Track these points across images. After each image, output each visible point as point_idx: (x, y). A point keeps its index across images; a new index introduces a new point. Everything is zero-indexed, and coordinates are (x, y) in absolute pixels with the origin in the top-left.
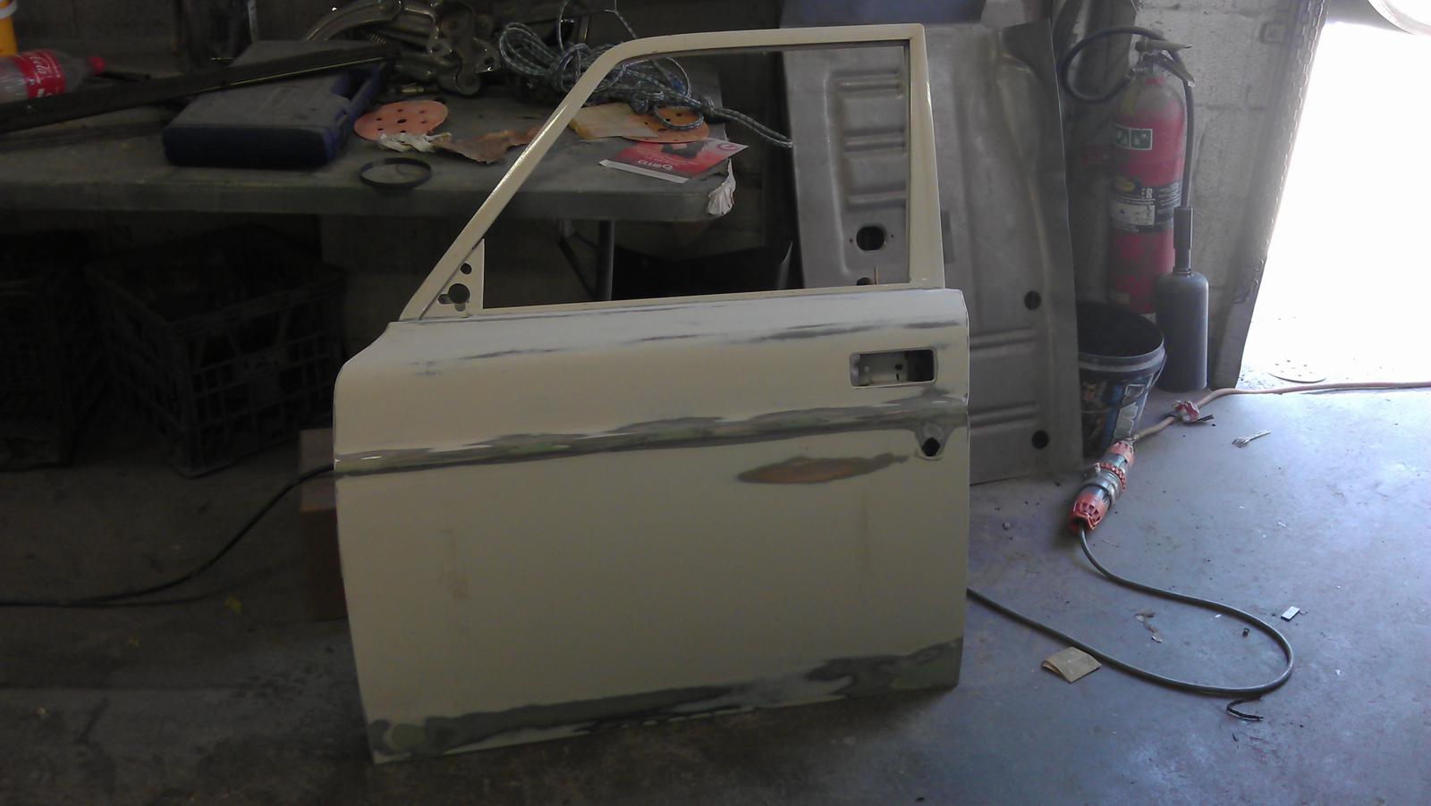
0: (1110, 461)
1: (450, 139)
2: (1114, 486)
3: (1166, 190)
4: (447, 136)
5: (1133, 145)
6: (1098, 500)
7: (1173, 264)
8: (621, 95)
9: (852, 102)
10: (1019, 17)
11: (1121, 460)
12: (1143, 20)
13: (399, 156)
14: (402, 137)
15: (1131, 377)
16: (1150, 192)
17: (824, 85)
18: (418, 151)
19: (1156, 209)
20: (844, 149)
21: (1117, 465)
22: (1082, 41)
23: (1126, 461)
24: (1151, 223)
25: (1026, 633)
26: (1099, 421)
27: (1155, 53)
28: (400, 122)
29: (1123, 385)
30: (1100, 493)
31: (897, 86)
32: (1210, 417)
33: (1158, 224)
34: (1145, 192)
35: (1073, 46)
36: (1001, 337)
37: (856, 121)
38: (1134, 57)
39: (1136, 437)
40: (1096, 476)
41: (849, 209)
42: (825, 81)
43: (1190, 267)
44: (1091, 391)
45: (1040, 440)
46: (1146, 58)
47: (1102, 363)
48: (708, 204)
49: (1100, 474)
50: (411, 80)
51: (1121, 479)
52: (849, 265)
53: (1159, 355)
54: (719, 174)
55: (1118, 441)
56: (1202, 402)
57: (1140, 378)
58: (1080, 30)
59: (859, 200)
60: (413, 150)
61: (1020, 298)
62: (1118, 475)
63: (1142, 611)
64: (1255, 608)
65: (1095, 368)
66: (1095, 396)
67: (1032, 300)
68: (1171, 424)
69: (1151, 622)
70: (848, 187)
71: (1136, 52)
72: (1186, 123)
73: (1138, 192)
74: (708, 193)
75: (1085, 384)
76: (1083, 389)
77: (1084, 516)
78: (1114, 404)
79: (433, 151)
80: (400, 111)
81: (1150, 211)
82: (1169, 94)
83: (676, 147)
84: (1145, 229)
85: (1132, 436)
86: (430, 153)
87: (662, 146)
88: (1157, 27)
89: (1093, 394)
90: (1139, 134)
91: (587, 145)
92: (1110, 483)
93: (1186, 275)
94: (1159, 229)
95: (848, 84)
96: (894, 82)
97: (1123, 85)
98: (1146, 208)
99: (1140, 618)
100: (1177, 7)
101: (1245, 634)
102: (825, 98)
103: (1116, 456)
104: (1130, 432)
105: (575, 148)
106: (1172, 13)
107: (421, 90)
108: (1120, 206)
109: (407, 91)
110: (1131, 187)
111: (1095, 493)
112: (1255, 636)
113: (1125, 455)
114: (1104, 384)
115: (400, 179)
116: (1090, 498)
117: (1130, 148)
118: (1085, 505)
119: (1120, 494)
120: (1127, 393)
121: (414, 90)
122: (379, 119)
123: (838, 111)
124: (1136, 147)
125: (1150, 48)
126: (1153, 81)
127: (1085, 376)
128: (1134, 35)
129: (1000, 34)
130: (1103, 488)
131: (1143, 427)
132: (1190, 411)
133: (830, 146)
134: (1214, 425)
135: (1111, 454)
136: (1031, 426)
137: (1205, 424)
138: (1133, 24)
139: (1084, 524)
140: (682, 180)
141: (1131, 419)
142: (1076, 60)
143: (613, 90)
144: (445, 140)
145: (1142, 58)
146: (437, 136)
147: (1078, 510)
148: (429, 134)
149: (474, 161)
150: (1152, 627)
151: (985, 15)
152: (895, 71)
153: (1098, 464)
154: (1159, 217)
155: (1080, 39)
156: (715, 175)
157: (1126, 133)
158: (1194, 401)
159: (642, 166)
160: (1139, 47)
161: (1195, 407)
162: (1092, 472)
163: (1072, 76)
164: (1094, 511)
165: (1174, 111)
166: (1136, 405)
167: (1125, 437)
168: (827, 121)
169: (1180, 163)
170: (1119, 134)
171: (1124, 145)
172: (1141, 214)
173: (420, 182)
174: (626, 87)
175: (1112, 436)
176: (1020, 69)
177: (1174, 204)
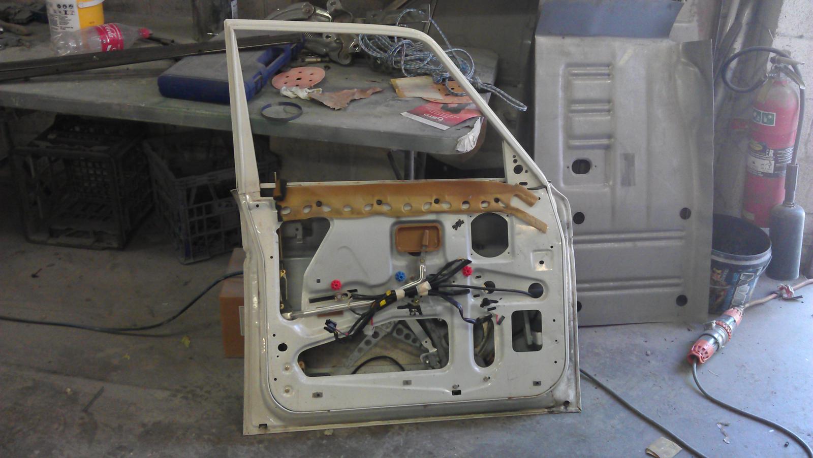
0: (724, 320)
1: (320, 93)
2: (722, 337)
3: (783, 152)
4: (320, 90)
5: (763, 122)
6: (709, 345)
7: (783, 199)
8: (427, 72)
9: (578, 83)
10: (695, 37)
11: (731, 320)
12: (778, 43)
13: (288, 101)
14: (294, 89)
15: (746, 268)
16: (772, 152)
17: (561, 72)
18: (300, 98)
19: (775, 164)
20: (570, 111)
21: (728, 323)
22: (738, 53)
23: (735, 321)
24: (771, 171)
25: (643, 425)
26: (722, 293)
27: (782, 65)
28: (298, 79)
29: (740, 273)
30: (712, 341)
31: (609, 75)
32: (801, 297)
33: (776, 172)
34: (769, 152)
35: (732, 55)
36: (662, 234)
37: (580, 95)
38: (769, 66)
39: (747, 305)
40: (712, 329)
41: (569, 148)
42: (561, 70)
43: (794, 202)
44: (718, 274)
45: (682, 300)
46: (776, 67)
47: (727, 258)
48: (456, 145)
49: (714, 328)
50: (313, 53)
51: (728, 333)
52: (565, 183)
53: (767, 256)
54: (468, 127)
55: (734, 307)
56: (797, 286)
57: (751, 270)
58: (738, 46)
59: (577, 143)
60: (298, 97)
61: (677, 211)
62: (727, 330)
63: (721, 421)
64: (798, 428)
65: (721, 260)
66: (721, 277)
67: (685, 214)
68: (775, 298)
69: (725, 430)
70: (570, 135)
71: (770, 63)
72: (799, 112)
73: (764, 151)
74: (458, 138)
75: (714, 269)
76: (713, 272)
77: (697, 354)
78: (732, 283)
79: (309, 99)
80: (300, 72)
81: (771, 165)
82: (789, 92)
83: (450, 106)
84: (767, 175)
85: (744, 304)
86: (306, 100)
87: (442, 105)
88: (787, 48)
89: (719, 276)
90: (767, 115)
91: (399, 101)
92: (720, 335)
93: (791, 207)
94: (776, 175)
95: (576, 72)
96: (607, 72)
97: (760, 83)
98: (768, 162)
99: (720, 426)
100: (801, 37)
101: (786, 445)
102: (560, 79)
103: (729, 317)
104: (743, 302)
105: (391, 102)
106: (798, 40)
107: (319, 60)
108: (752, 159)
109: (307, 60)
110: (759, 148)
111: (708, 340)
112: (794, 447)
113: (736, 316)
114: (726, 271)
115: (283, 116)
116: (704, 343)
117: (761, 123)
118: (700, 347)
119: (726, 342)
120: (742, 278)
121: (315, 60)
122: (287, 77)
123: (568, 86)
124: (766, 123)
125: (779, 62)
126: (779, 83)
127: (715, 264)
128: (771, 53)
129: (681, 46)
130: (715, 338)
131: (753, 299)
132: (788, 291)
133: (560, 110)
134: (803, 302)
135: (726, 315)
136: (677, 291)
137: (797, 301)
138: (771, 45)
139: (697, 360)
140: (445, 128)
141: (744, 294)
142: (734, 64)
143: (423, 68)
144: (317, 93)
145: (773, 68)
146: (313, 90)
147: (694, 350)
148: (309, 89)
149: (329, 107)
150: (725, 433)
151: (672, 34)
152: (608, 66)
153: (715, 321)
154: (776, 169)
155: (737, 51)
156: (466, 127)
157: (759, 113)
158: (792, 286)
159: (425, 117)
160: (773, 60)
161: (791, 289)
162: (709, 326)
163: (729, 75)
164: (705, 351)
165: (791, 103)
166: (748, 285)
167: (738, 305)
168: (560, 94)
169: (793, 135)
170: (755, 114)
171: (758, 121)
172: (766, 165)
173: (293, 118)
174: (433, 67)
175: (731, 303)
176: (691, 69)
177: (788, 161)
